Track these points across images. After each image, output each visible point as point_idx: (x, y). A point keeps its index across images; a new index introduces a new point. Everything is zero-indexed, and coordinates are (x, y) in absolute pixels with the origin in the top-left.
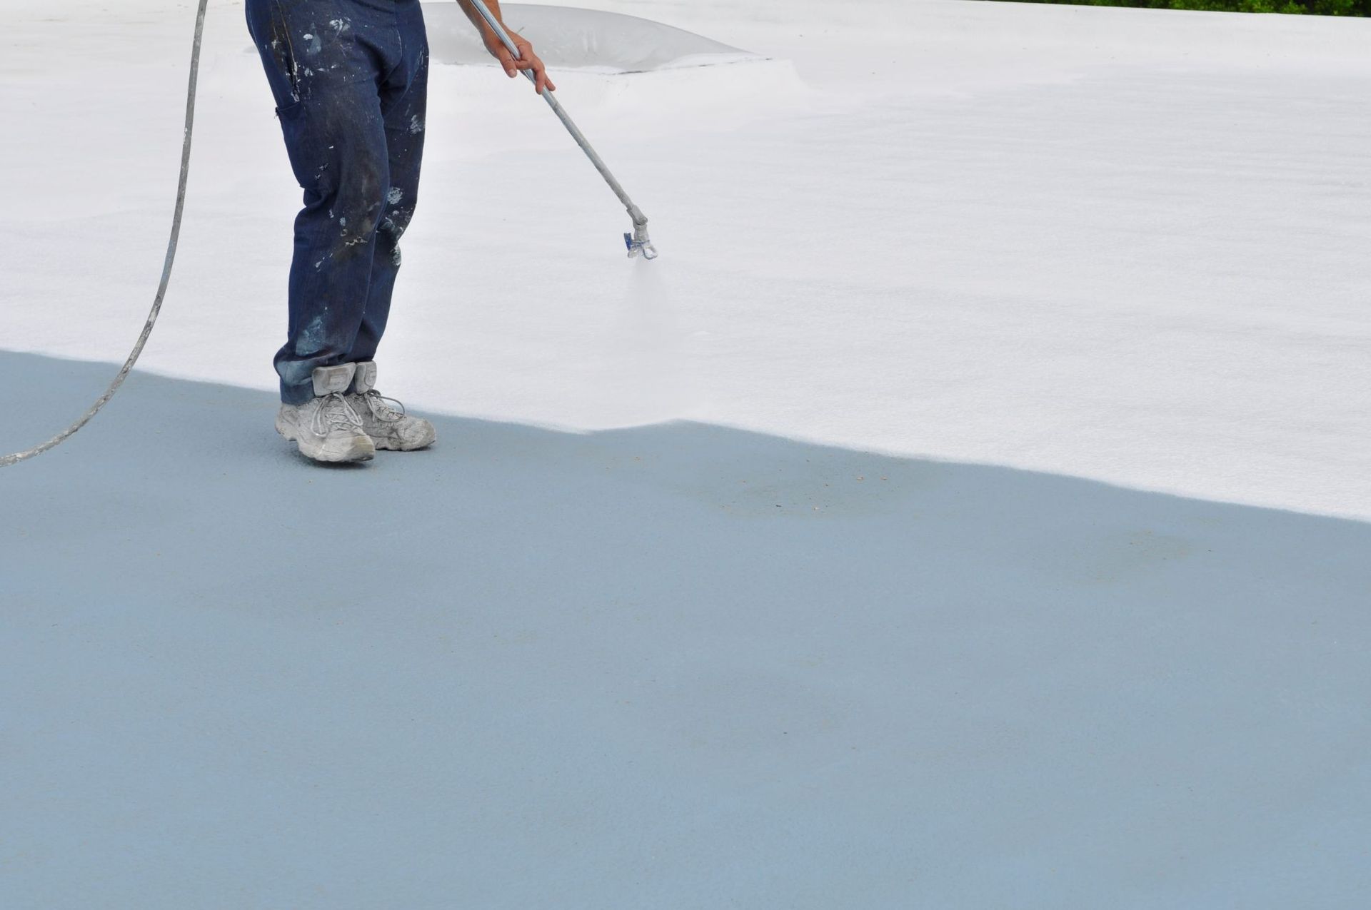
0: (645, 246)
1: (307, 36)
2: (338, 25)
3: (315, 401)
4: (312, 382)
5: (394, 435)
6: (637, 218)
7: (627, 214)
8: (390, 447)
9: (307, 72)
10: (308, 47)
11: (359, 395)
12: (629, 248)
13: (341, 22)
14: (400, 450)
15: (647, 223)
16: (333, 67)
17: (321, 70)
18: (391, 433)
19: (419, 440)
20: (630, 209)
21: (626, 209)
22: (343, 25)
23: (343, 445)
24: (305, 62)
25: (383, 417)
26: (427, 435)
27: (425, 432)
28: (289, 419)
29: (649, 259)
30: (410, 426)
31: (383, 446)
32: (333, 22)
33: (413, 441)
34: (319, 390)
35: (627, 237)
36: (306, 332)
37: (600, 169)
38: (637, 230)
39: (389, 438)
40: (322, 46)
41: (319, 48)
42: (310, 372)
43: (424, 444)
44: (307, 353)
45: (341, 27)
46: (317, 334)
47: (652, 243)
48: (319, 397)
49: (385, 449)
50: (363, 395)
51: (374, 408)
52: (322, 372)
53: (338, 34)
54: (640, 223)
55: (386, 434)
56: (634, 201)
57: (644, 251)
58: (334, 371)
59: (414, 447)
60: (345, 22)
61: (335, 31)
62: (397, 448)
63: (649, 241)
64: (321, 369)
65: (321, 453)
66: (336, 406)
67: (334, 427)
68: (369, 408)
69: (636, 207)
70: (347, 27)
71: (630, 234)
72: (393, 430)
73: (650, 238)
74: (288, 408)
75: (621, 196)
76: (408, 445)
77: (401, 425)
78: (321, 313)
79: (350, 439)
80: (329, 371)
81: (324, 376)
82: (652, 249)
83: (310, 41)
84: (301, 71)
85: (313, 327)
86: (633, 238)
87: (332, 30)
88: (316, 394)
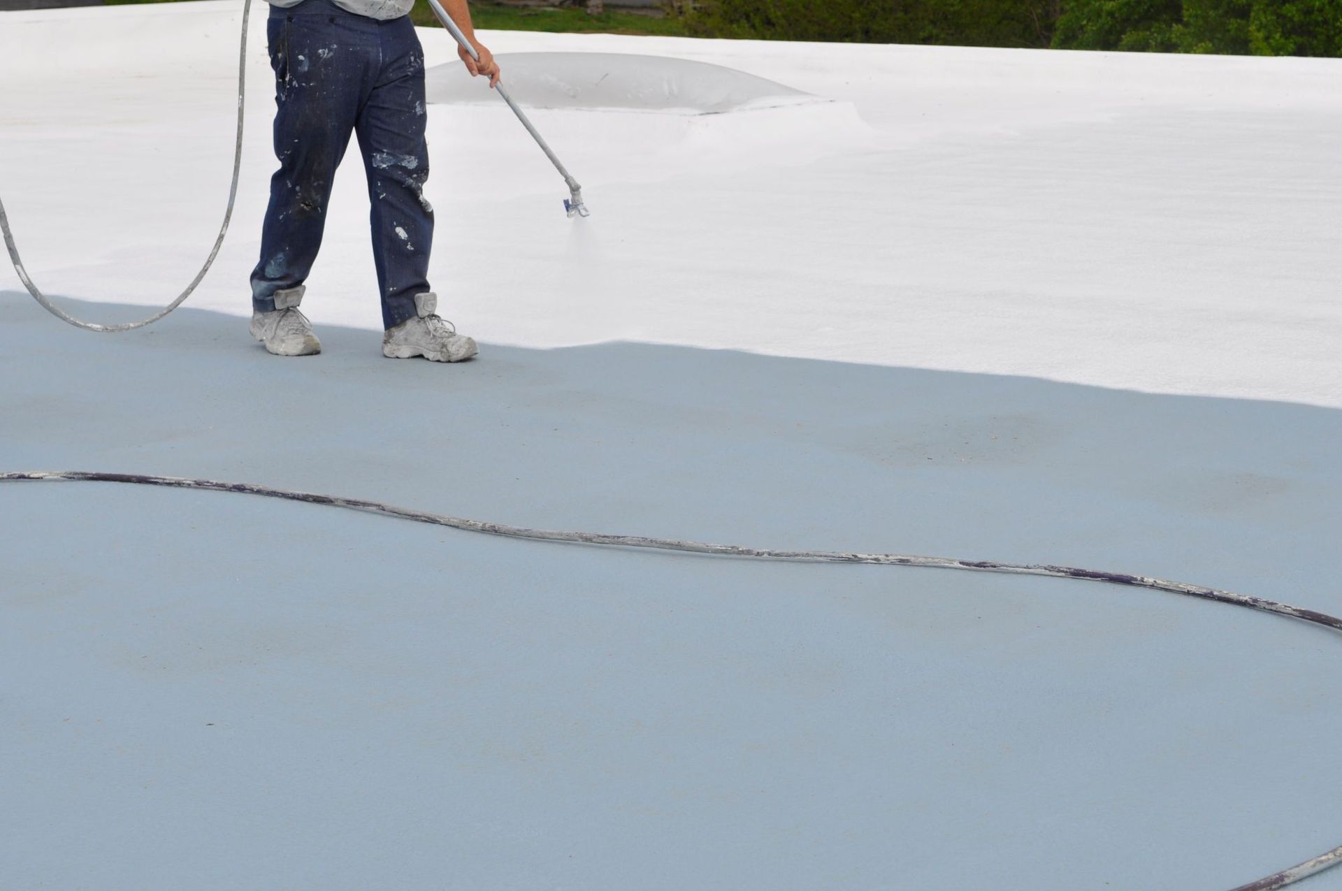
0: (580, 207)
1: (301, 57)
2: (324, 54)
3: (275, 313)
4: (273, 301)
5: (444, 350)
6: (573, 186)
7: (565, 182)
8: (442, 360)
9: (294, 83)
10: (300, 65)
11: (421, 318)
12: (568, 210)
13: (327, 51)
14: (449, 362)
15: (581, 190)
16: (311, 84)
17: (304, 84)
18: (442, 348)
19: (462, 353)
20: (567, 180)
21: (564, 179)
22: (328, 54)
23: (298, 344)
24: (295, 75)
25: (437, 334)
26: (469, 348)
27: (467, 346)
28: (259, 325)
29: (584, 216)
30: (457, 342)
31: (437, 359)
32: (320, 51)
33: (458, 354)
34: (278, 305)
35: (566, 202)
36: (272, 262)
37: (544, 147)
38: (573, 195)
39: (442, 352)
40: (309, 67)
41: (306, 69)
42: (272, 292)
43: (466, 356)
44: (272, 276)
45: (326, 55)
46: (280, 265)
47: (585, 205)
48: (279, 310)
49: (439, 361)
50: (424, 318)
51: (431, 327)
52: (280, 294)
53: (322, 60)
54: (575, 189)
55: (439, 349)
56: (570, 173)
57: (579, 211)
58: (290, 293)
59: (459, 359)
60: (330, 50)
61: (321, 58)
62: (447, 360)
63: (582, 203)
64: (281, 291)
65: (282, 350)
66: (292, 316)
67: (291, 332)
68: (428, 328)
69: (572, 177)
70: (331, 54)
71: (568, 200)
72: (444, 346)
73: (583, 202)
74: (259, 316)
75: (560, 168)
76: (454, 358)
77: (450, 342)
78: (283, 250)
79: (302, 340)
80: (286, 293)
81: (283, 296)
82: (586, 210)
83: (302, 61)
84: (291, 80)
85: (277, 259)
86: (570, 203)
87: (318, 56)
88: (277, 307)
